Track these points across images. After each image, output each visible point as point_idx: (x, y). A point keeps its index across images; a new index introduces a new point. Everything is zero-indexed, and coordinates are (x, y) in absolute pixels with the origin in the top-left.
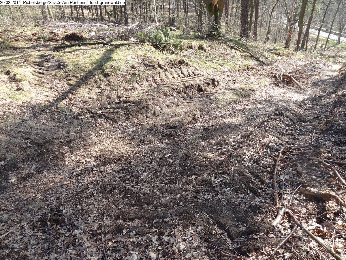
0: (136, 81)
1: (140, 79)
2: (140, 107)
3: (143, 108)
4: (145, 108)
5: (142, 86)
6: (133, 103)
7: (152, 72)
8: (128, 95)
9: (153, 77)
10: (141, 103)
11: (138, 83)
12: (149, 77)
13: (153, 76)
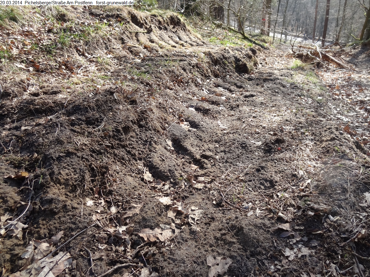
0: (76, 47)
1: (87, 43)
2: (110, 128)
3: (127, 130)
4: (135, 127)
5: (97, 62)
6: (69, 114)
7: (117, 29)
8: (45, 84)
9: (123, 43)
10: (111, 109)
11: (83, 55)
12: (113, 40)
13: (123, 41)
